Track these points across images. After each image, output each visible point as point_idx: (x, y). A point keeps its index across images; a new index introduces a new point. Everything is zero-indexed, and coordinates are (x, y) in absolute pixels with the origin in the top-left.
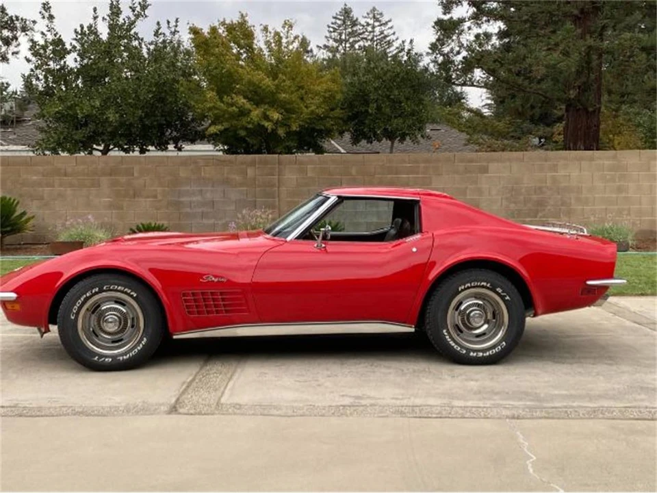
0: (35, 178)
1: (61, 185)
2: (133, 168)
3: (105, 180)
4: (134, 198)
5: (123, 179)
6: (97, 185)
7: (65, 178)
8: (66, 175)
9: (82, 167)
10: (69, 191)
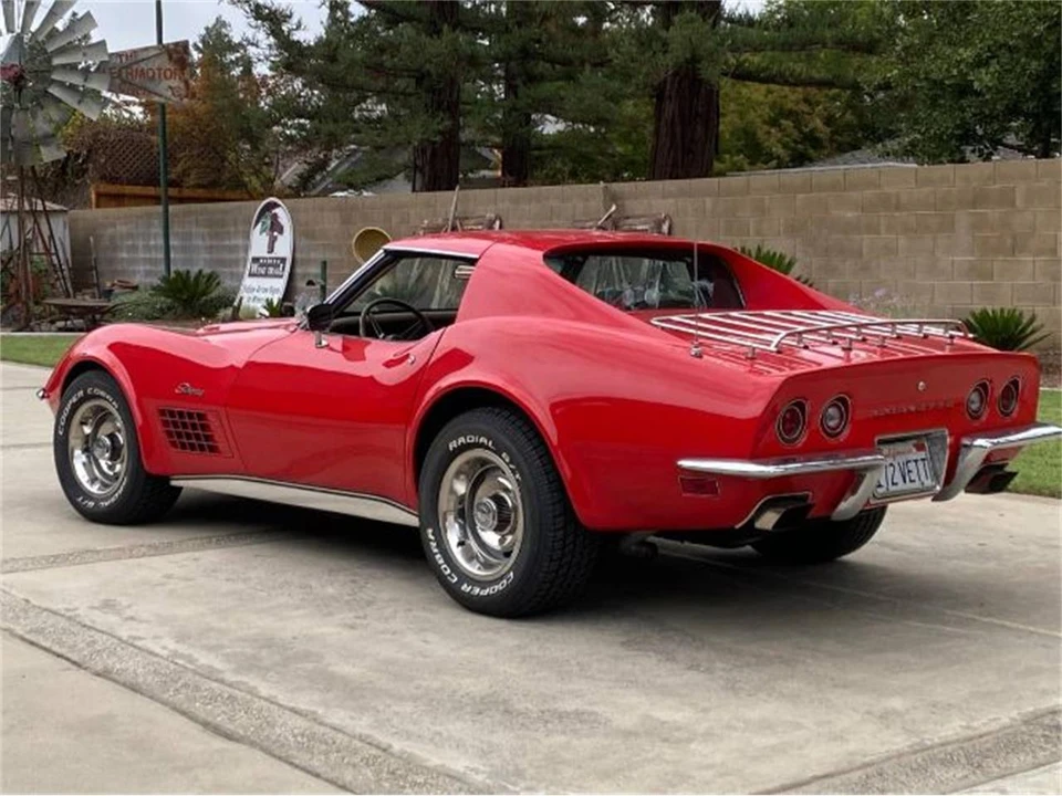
0: (849, 215)
1: (889, 229)
2: (1013, 189)
3: (963, 218)
4: (1013, 254)
5: (993, 213)
6: (948, 226)
7: (897, 214)
8: (898, 207)
9: (926, 190)
10: (902, 242)
